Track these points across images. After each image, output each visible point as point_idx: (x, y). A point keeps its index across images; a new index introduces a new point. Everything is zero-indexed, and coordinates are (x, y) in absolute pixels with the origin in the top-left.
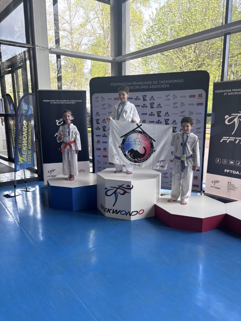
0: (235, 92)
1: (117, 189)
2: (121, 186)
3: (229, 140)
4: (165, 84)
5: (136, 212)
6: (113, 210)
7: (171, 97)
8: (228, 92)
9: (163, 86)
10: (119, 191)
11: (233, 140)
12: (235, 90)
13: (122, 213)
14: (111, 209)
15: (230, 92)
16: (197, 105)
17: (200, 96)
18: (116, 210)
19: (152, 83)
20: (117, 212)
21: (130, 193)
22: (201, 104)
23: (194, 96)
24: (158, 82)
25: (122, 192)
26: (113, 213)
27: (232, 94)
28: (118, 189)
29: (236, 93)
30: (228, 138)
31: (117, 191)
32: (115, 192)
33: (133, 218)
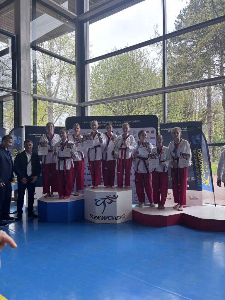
1: (105, 200)
2: (108, 197)
5: (120, 217)
6: (102, 217)
8: (170, 130)
10: (107, 200)
13: (110, 218)
14: (100, 217)
16: (151, 138)
17: (152, 132)
18: (105, 217)
20: (105, 218)
21: (116, 201)
23: (148, 132)
25: (109, 201)
26: (102, 219)
28: (107, 199)
31: (106, 201)
32: (104, 202)
33: (118, 222)
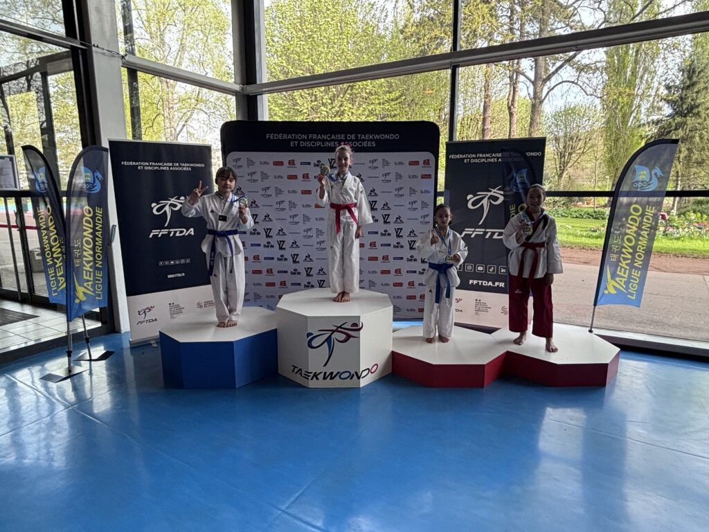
0: (481, 158)
1: (332, 334)
2: (340, 327)
3: (475, 233)
4: (368, 140)
5: (367, 371)
6: (325, 373)
7: (379, 163)
8: (470, 159)
9: (365, 144)
10: (336, 335)
11: (482, 233)
12: (481, 155)
14: (321, 373)
15: (474, 158)
16: (422, 178)
17: (427, 162)
19: (346, 137)
20: (332, 376)
22: (429, 176)
23: (417, 163)
24: (357, 137)
25: (343, 337)
26: (325, 378)
27: (476, 161)
29: (483, 160)
30: (473, 230)
32: (328, 340)
33: (363, 382)
